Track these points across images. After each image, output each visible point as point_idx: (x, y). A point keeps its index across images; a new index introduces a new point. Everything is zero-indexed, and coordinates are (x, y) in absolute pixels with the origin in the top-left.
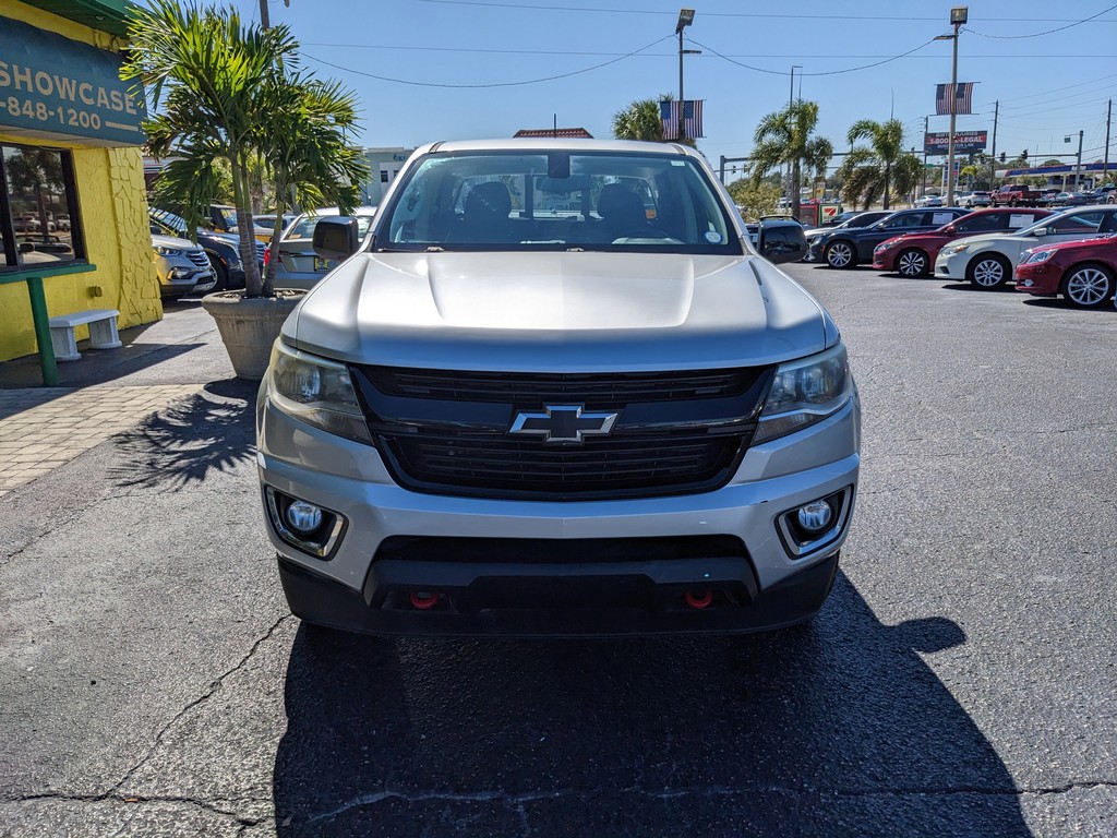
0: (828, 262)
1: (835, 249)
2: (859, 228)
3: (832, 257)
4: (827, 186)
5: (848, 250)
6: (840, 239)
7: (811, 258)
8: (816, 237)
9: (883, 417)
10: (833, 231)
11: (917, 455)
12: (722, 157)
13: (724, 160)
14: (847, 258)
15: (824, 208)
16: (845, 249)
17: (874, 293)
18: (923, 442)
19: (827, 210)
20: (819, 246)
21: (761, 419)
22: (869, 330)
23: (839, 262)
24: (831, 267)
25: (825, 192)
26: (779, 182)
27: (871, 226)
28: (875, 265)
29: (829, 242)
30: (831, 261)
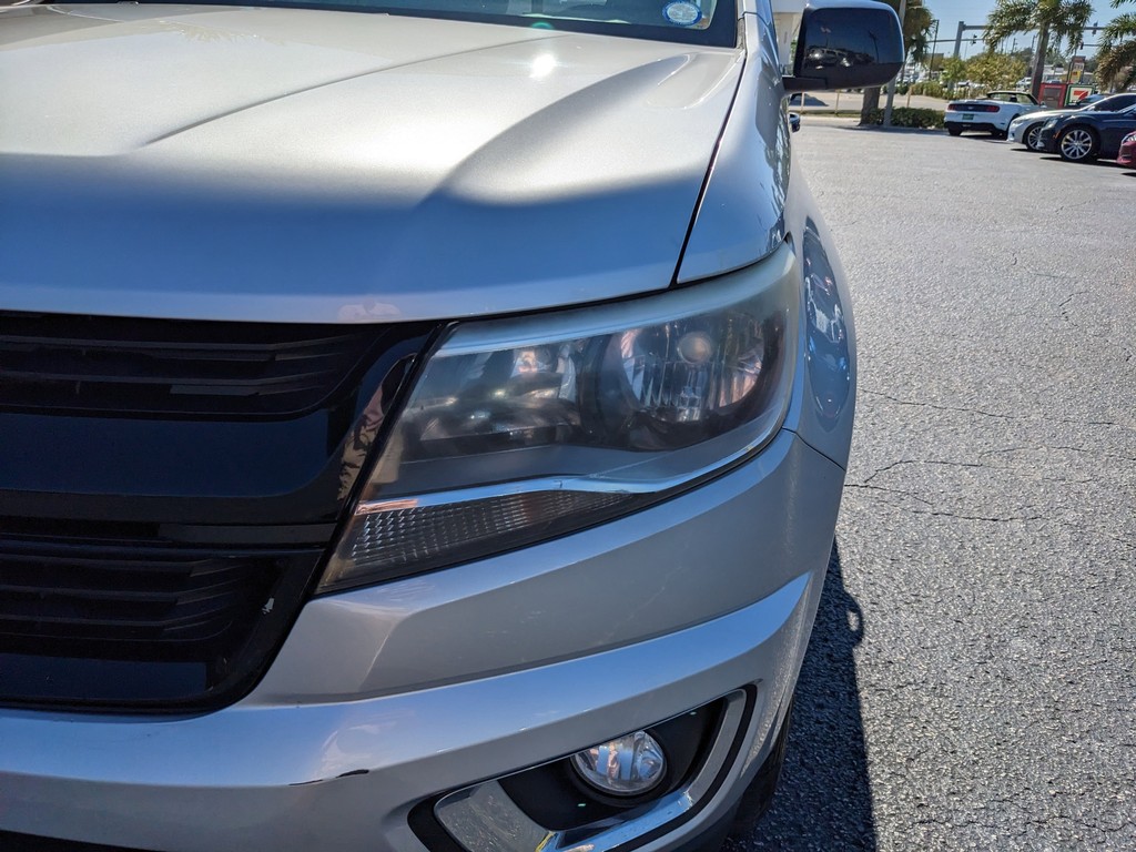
0: (1061, 153)
1: (1072, 136)
2: (1109, 112)
3: (1066, 146)
4: (1086, 68)
5: (1089, 138)
6: (1081, 123)
7: (1040, 144)
8: (1049, 120)
9: (1061, 377)
10: (1074, 114)
11: (1095, 454)
12: (961, 23)
13: (962, 27)
14: (1086, 149)
15: (1073, 90)
16: (1085, 136)
17: (1108, 194)
18: (1114, 428)
19: (1076, 93)
20: (1052, 131)
21: (364, 507)
22: (1085, 240)
23: (1074, 154)
24: (1064, 159)
25: (1082, 76)
26: (1028, 60)
27: (1124, 110)
28: (1121, 160)
29: (1066, 126)
30: (1065, 151)
